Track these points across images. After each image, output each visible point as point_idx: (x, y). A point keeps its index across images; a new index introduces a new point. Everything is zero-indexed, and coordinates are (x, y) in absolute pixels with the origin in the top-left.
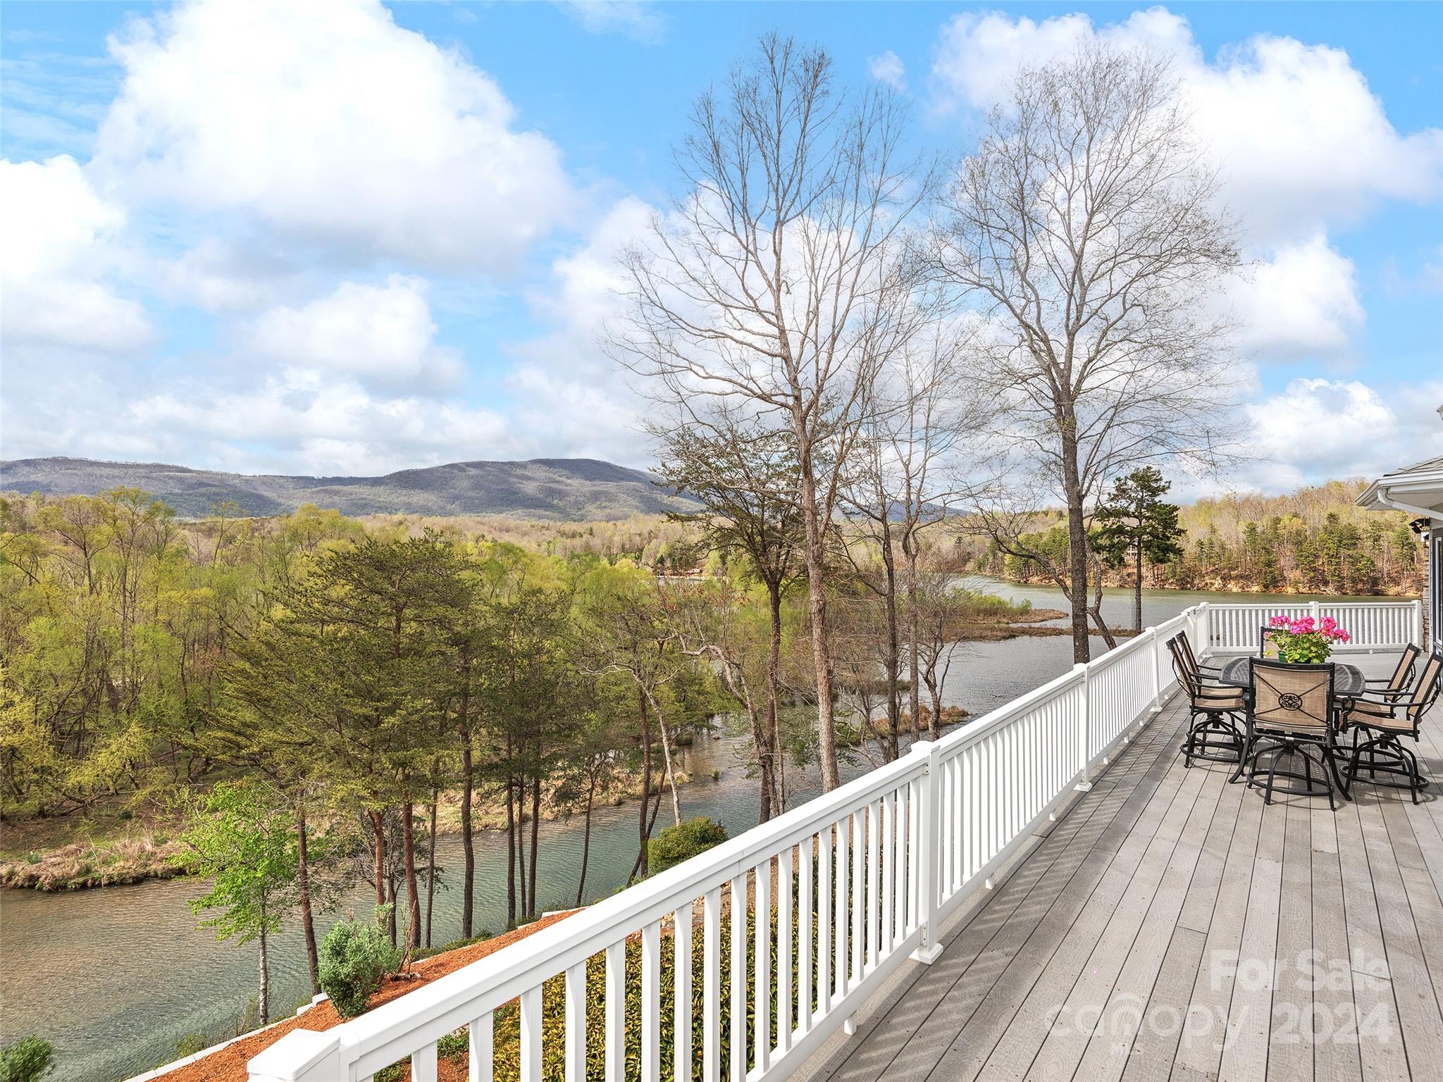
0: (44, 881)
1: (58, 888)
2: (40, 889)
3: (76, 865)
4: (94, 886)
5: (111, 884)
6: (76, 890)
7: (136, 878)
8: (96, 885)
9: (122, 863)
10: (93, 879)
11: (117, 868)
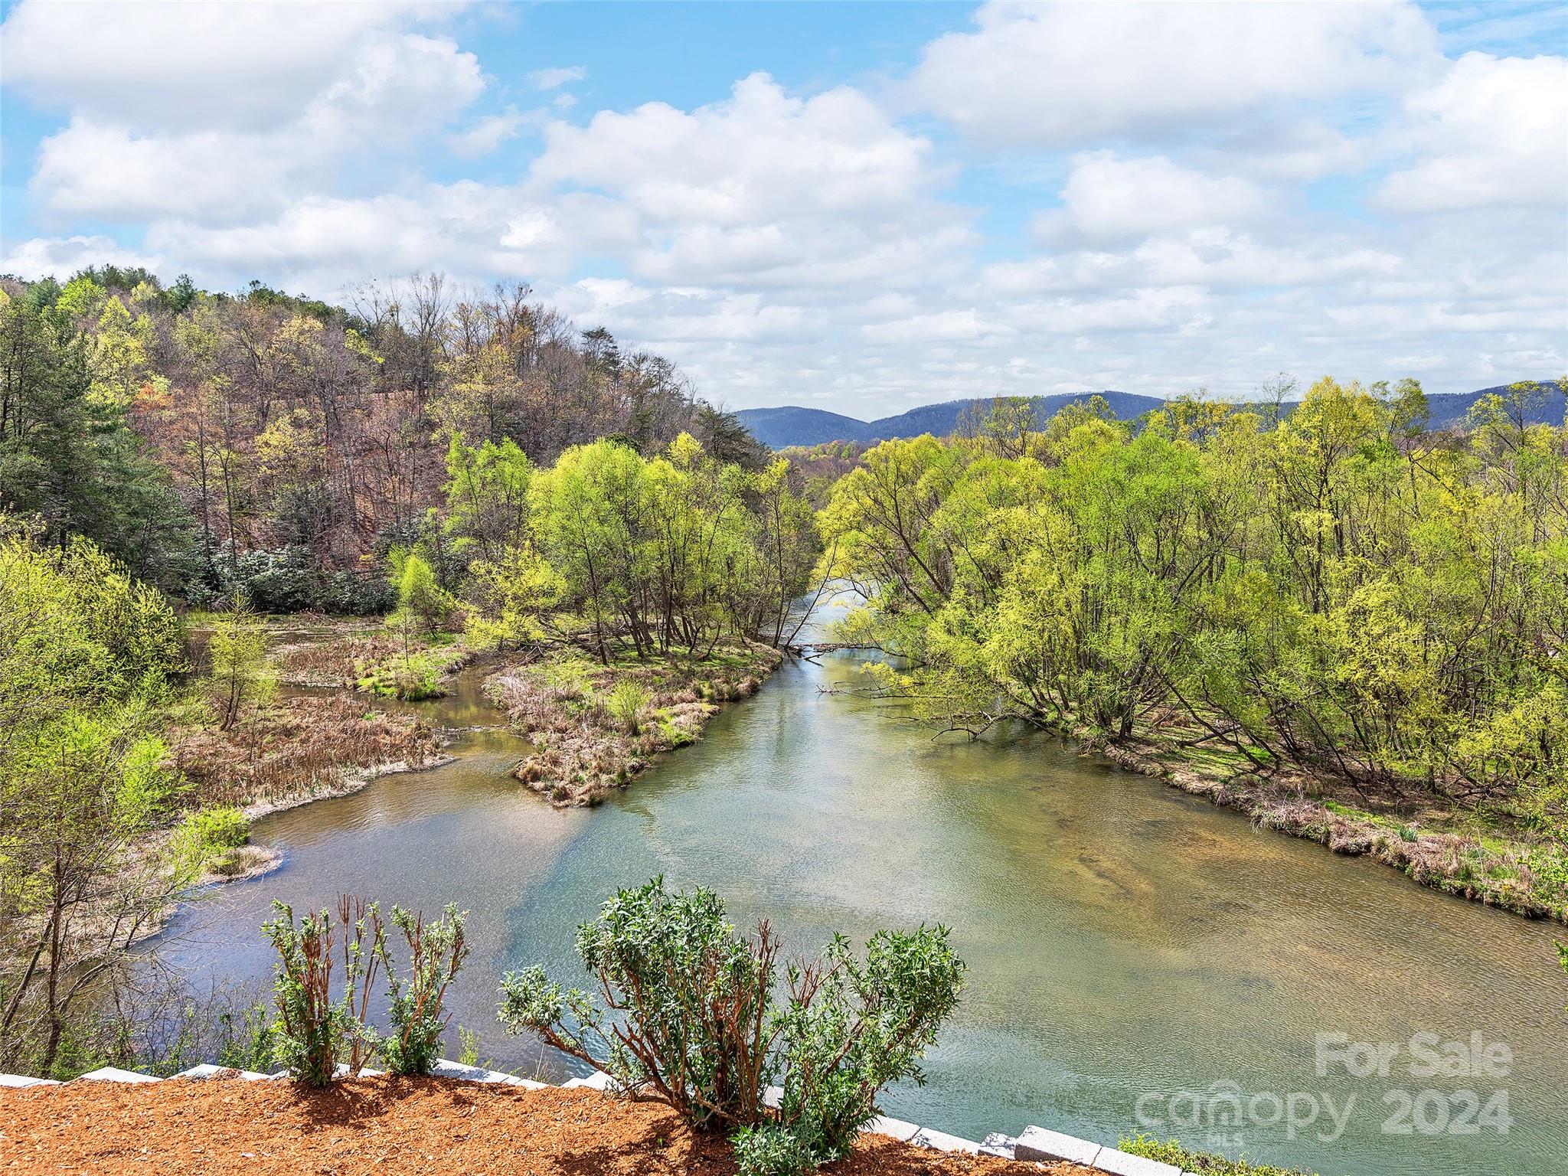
0: (1415, 869)
1: (1430, 883)
2: (1410, 877)
3: (1454, 861)
4: (1473, 899)
5: (1495, 906)
6: (1450, 894)
7: (1532, 910)
8: (1475, 899)
9: (1513, 882)
10: (1473, 889)
11: (1503, 885)
